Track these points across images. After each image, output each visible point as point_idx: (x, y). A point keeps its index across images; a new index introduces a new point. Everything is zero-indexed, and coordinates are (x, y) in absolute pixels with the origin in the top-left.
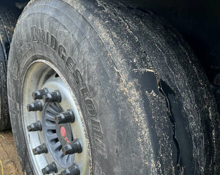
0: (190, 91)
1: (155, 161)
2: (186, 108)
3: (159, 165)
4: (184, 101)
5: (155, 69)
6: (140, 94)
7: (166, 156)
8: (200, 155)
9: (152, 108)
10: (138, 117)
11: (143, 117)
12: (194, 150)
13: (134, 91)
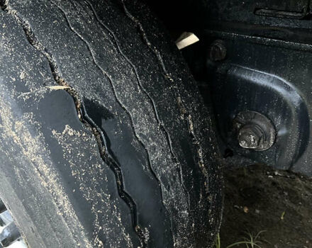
0: (147, 102)
1: (89, 240)
2: (141, 135)
3: (99, 243)
4: (136, 123)
5: (69, 80)
6: (40, 139)
7: (110, 226)
8: (176, 198)
9: (69, 158)
10: (46, 180)
11: (55, 179)
12: (163, 194)
13: (28, 137)
